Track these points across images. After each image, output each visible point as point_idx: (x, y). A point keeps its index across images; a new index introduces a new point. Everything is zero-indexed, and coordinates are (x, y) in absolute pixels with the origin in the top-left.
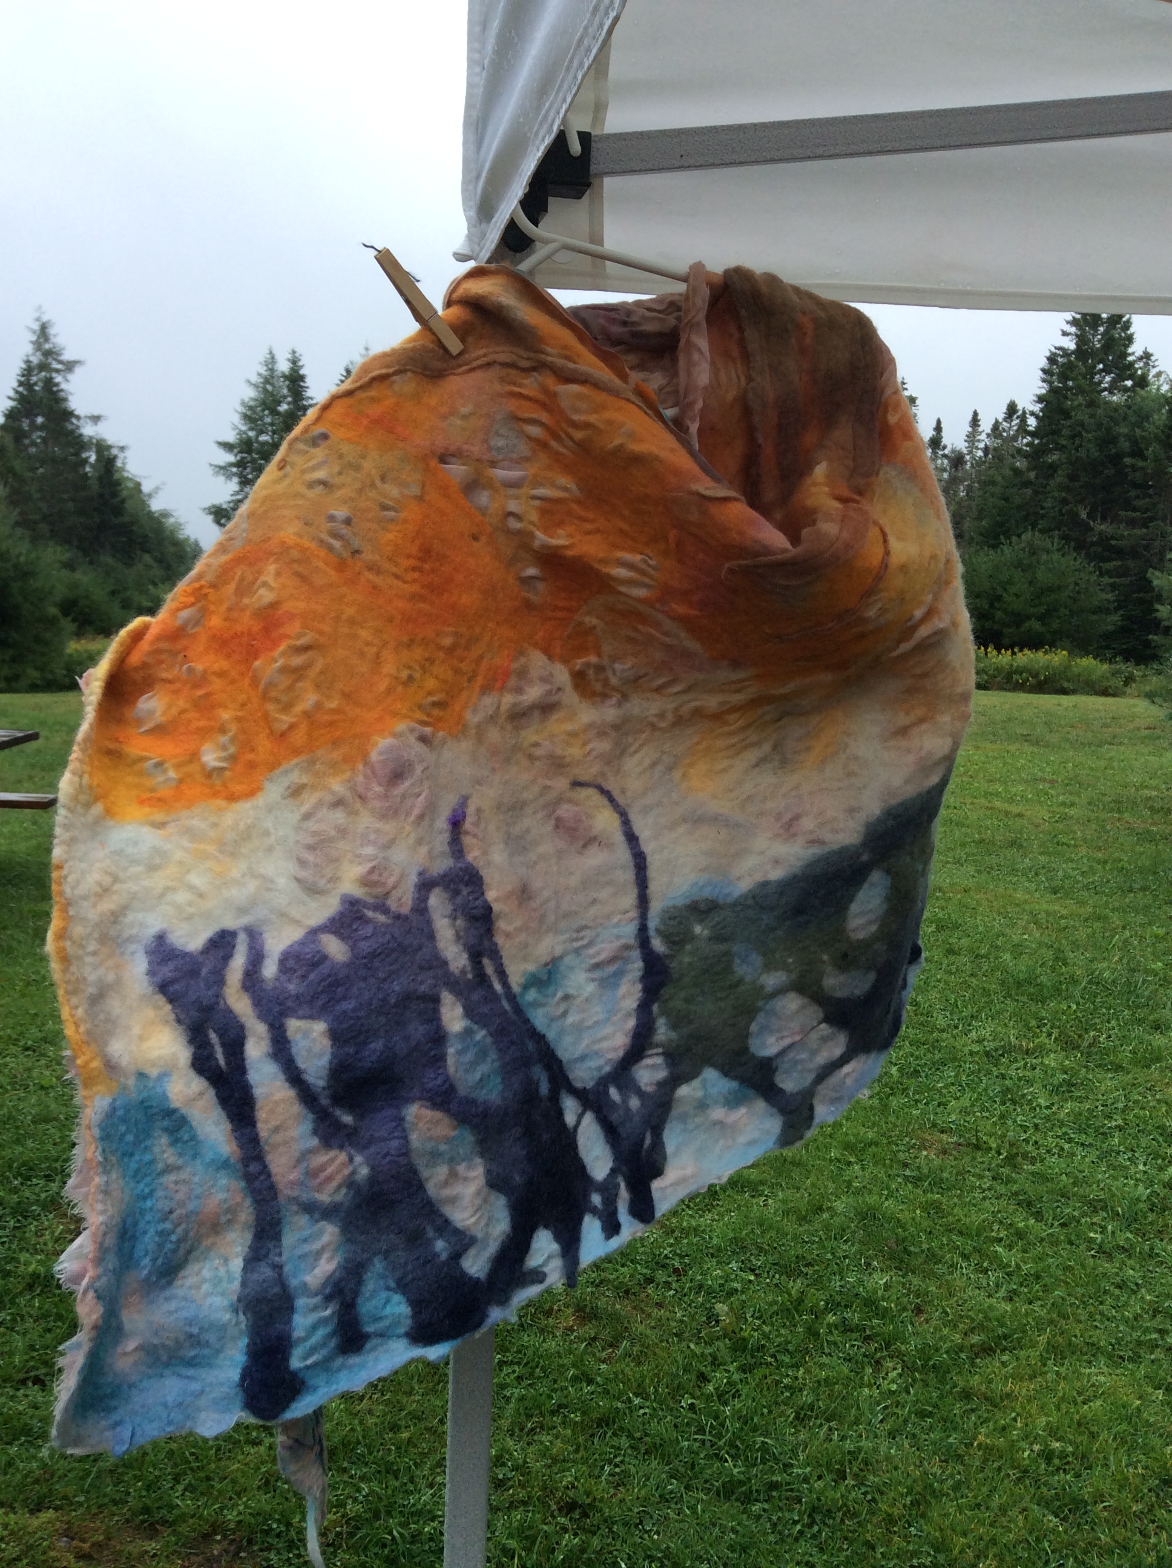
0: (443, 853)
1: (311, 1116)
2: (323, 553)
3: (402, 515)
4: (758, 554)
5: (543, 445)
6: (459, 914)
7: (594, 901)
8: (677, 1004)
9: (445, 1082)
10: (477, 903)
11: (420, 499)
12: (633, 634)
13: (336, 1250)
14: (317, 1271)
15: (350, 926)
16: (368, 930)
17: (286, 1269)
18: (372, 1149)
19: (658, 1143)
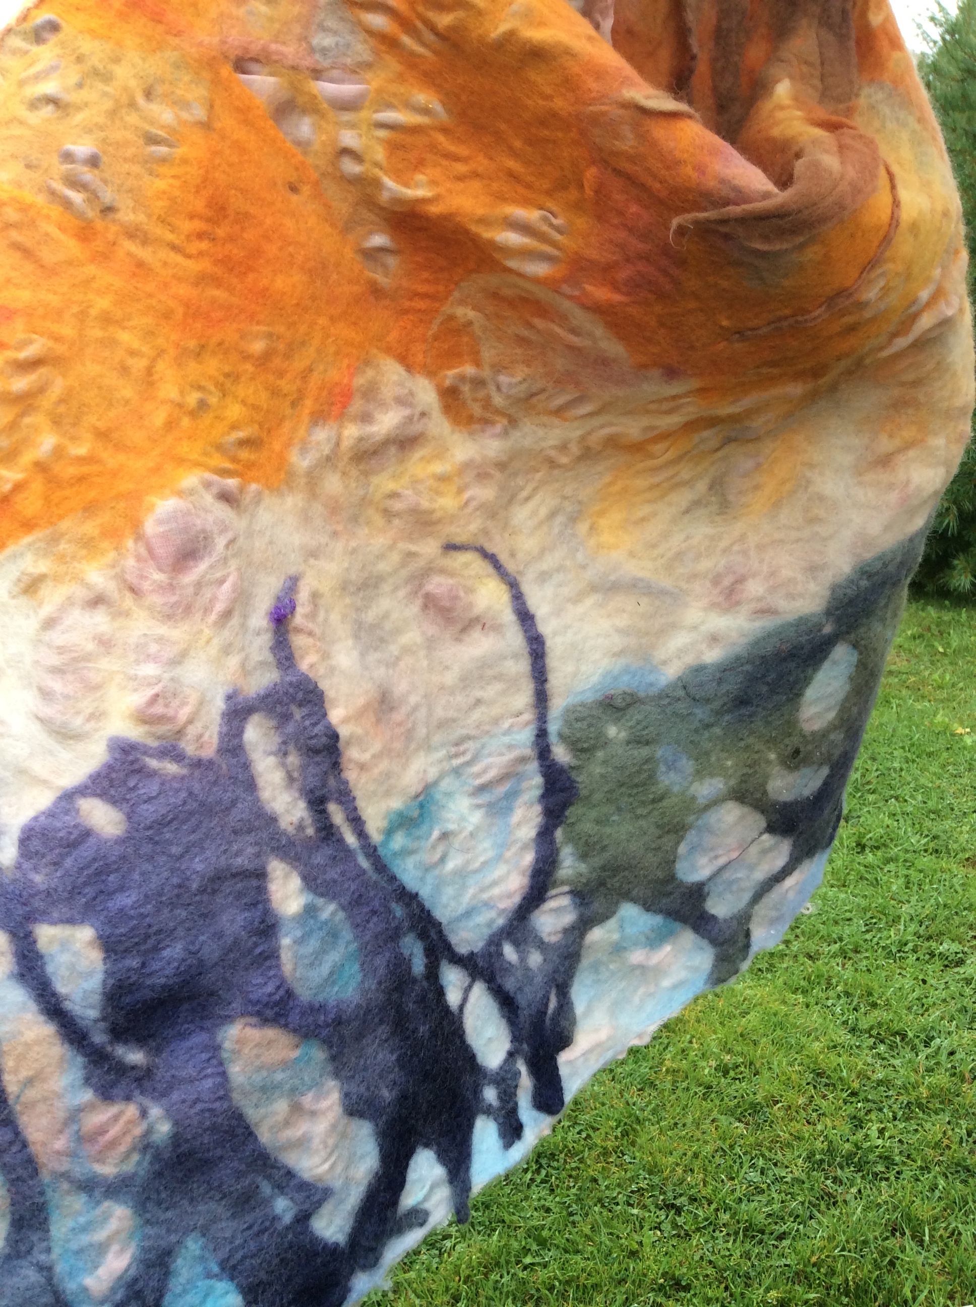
0: (263, 664)
1: (80, 1060)
2: (55, 211)
3: (179, 152)
4: (727, 202)
5: (388, 42)
6: (291, 748)
7: (478, 702)
8: (587, 827)
9: (278, 988)
10: (316, 730)
11: (206, 126)
12: (525, 333)
13: (131, 1237)
14: (102, 1272)
15: (125, 782)
16: (153, 788)
17: (59, 1269)
18: (175, 1096)
19: (565, 1004)
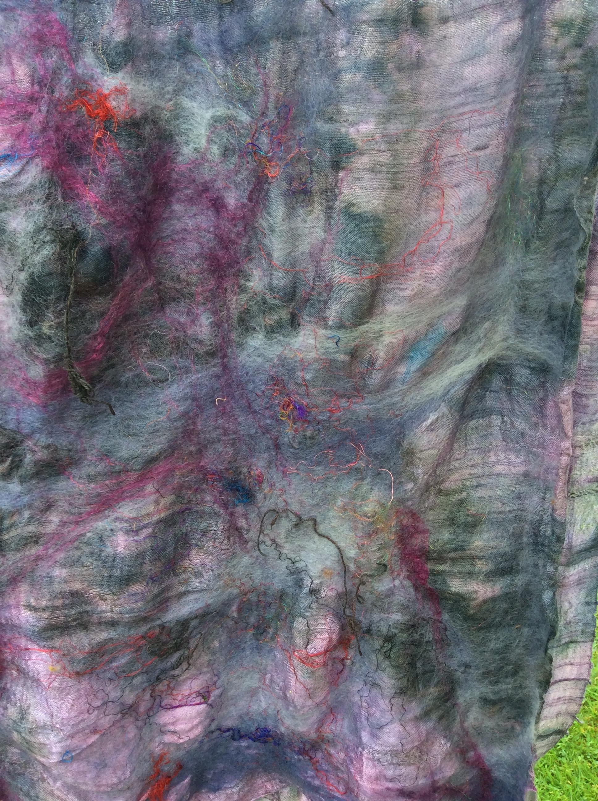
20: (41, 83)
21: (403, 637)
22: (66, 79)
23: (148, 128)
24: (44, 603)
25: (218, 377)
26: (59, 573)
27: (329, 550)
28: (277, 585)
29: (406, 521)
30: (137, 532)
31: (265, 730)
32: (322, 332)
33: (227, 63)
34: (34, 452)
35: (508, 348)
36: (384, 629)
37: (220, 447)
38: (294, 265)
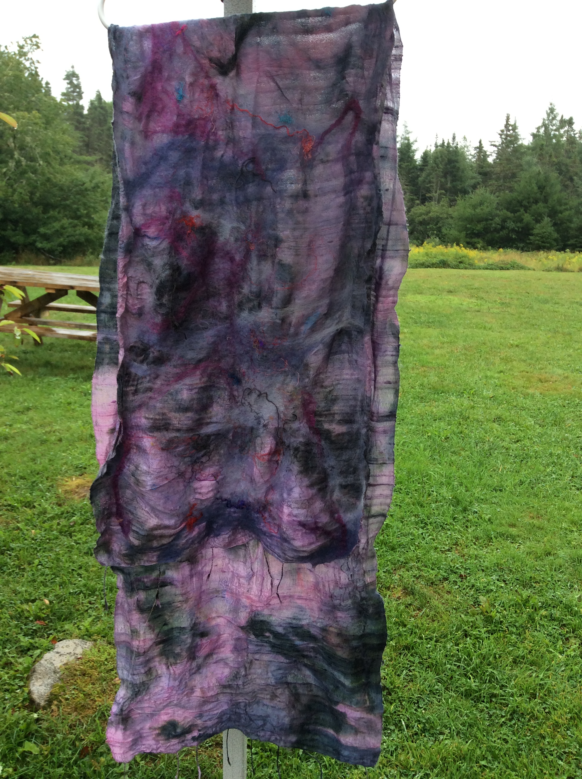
20: (170, 213)
21: (302, 448)
22: (179, 212)
23: (207, 230)
24: (151, 417)
25: (228, 328)
26: (158, 405)
27: (272, 407)
28: (250, 424)
29: (306, 397)
30: (191, 390)
31: (242, 501)
32: (270, 310)
33: (238, 208)
34: (153, 353)
35: (349, 323)
36: (295, 445)
37: (228, 359)
38: (260, 283)
